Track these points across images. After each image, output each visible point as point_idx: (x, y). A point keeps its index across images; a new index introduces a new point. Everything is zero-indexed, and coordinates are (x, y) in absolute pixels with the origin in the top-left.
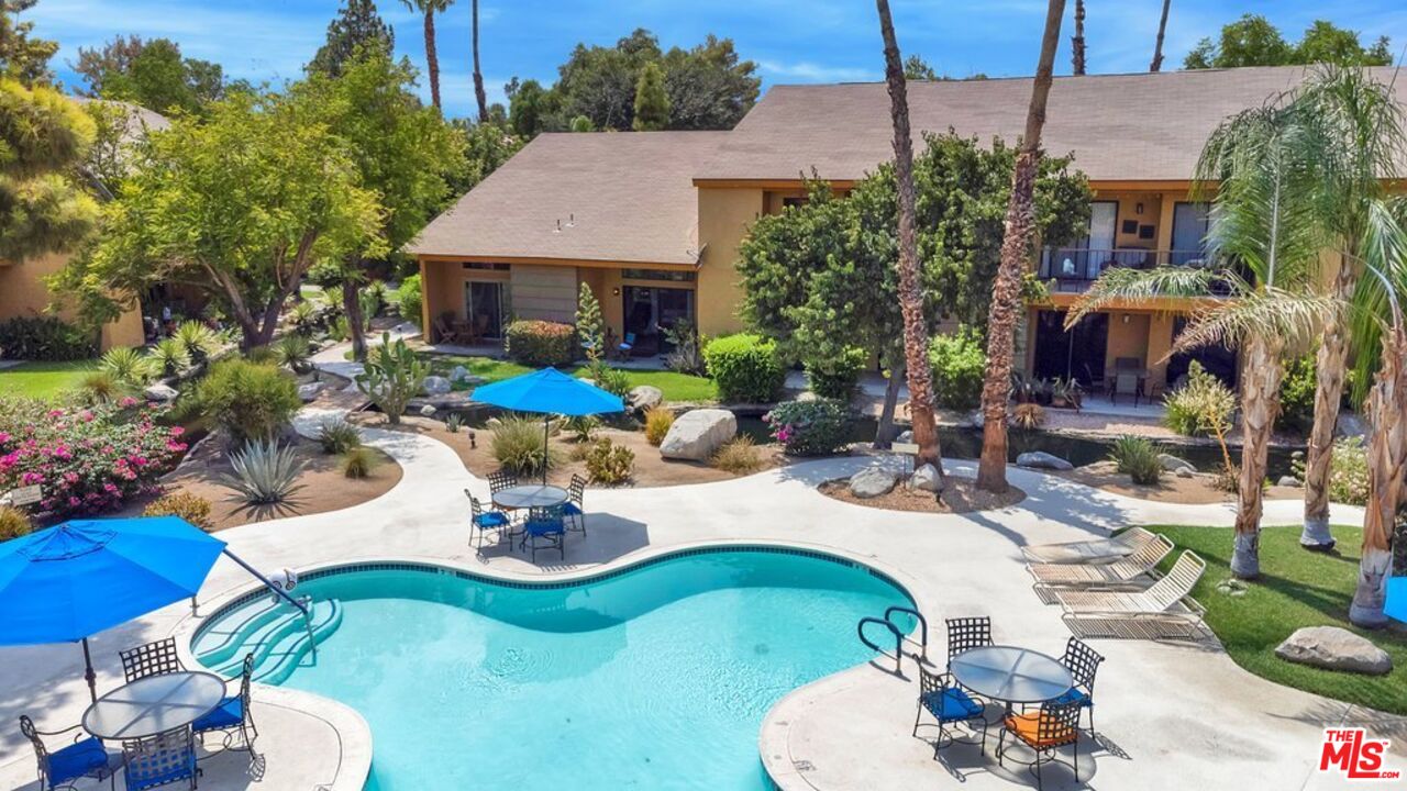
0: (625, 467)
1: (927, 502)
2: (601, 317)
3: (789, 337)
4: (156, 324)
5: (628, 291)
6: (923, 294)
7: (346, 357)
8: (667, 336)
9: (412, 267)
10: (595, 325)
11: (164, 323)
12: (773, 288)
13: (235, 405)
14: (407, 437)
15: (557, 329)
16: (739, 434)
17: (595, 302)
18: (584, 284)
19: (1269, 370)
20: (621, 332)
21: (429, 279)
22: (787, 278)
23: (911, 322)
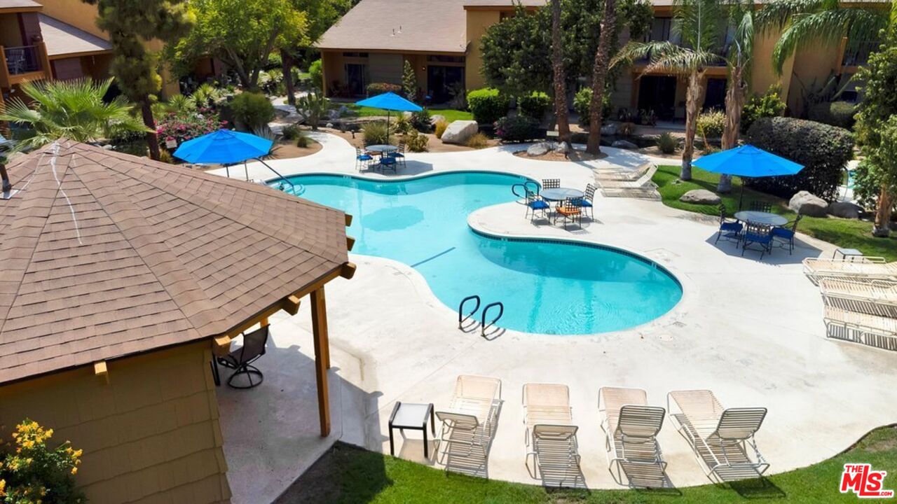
0: (424, 144)
1: (561, 158)
2: (415, 78)
3: (503, 83)
4: (186, 86)
5: (430, 69)
6: (564, 60)
7: (285, 102)
8: (449, 91)
9: (316, 54)
10: (412, 83)
11: (190, 86)
12: (496, 58)
13: (247, 113)
14: (322, 134)
15: (393, 87)
16: (479, 131)
17: (412, 70)
18: (406, 61)
19: (696, 87)
20: (426, 90)
21: (325, 63)
22: (504, 54)
23: (557, 73)
